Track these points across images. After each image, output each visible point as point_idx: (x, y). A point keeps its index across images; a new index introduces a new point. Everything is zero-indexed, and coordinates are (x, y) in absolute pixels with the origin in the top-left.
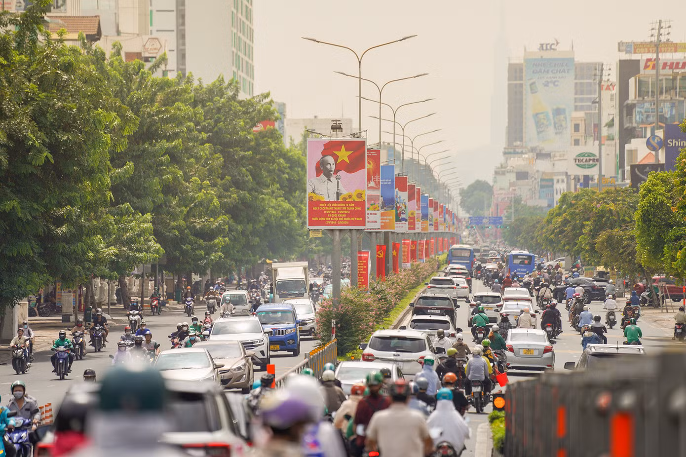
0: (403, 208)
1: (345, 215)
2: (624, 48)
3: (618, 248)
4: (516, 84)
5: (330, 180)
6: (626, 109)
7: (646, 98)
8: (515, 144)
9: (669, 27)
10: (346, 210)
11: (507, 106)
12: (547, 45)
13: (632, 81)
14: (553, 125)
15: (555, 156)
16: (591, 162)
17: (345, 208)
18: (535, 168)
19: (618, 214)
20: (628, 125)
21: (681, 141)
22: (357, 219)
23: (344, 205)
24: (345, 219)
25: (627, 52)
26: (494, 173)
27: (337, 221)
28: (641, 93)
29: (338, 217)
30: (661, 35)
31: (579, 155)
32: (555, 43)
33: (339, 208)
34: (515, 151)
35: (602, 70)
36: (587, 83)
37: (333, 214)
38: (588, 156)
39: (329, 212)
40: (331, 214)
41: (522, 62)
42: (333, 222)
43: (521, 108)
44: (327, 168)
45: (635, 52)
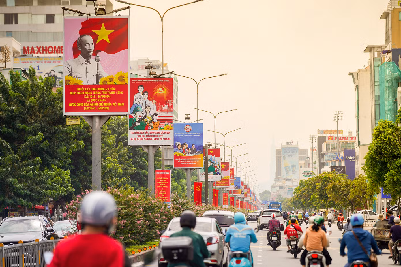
0: (218, 167)
1: (105, 100)
2: (320, 132)
3: (338, 192)
4: (278, 157)
5: (89, 62)
6: (322, 156)
7: (329, 151)
8: (278, 177)
9: (342, 113)
10: (107, 94)
11: (275, 166)
12: (289, 143)
13: (323, 145)
14: (291, 171)
15: (293, 180)
16: (309, 175)
17: (106, 93)
18: (286, 184)
19: (333, 179)
20: (322, 161)
21: (351, 157)
22: (119, 104)
23: (104, 89)
24: (105, 104)
25: (321, 134)
26: (271, 187)
27: (97, 107)
28: (327, 149)
29: (98, 102)
30: (339, 117)
31: (304, 172)
32: (292, 142)
33: (99, 93)
34: (278, 179)
35: (313, 137)
36: (303, 156)
37: (93, 98)
38: (308, 172)
39: (88, 97)
40: (90, 99)
41: (280, 149)
42: (92, 108)
43: (280, 165)
44: (85, 49)
45: (324, 134)
